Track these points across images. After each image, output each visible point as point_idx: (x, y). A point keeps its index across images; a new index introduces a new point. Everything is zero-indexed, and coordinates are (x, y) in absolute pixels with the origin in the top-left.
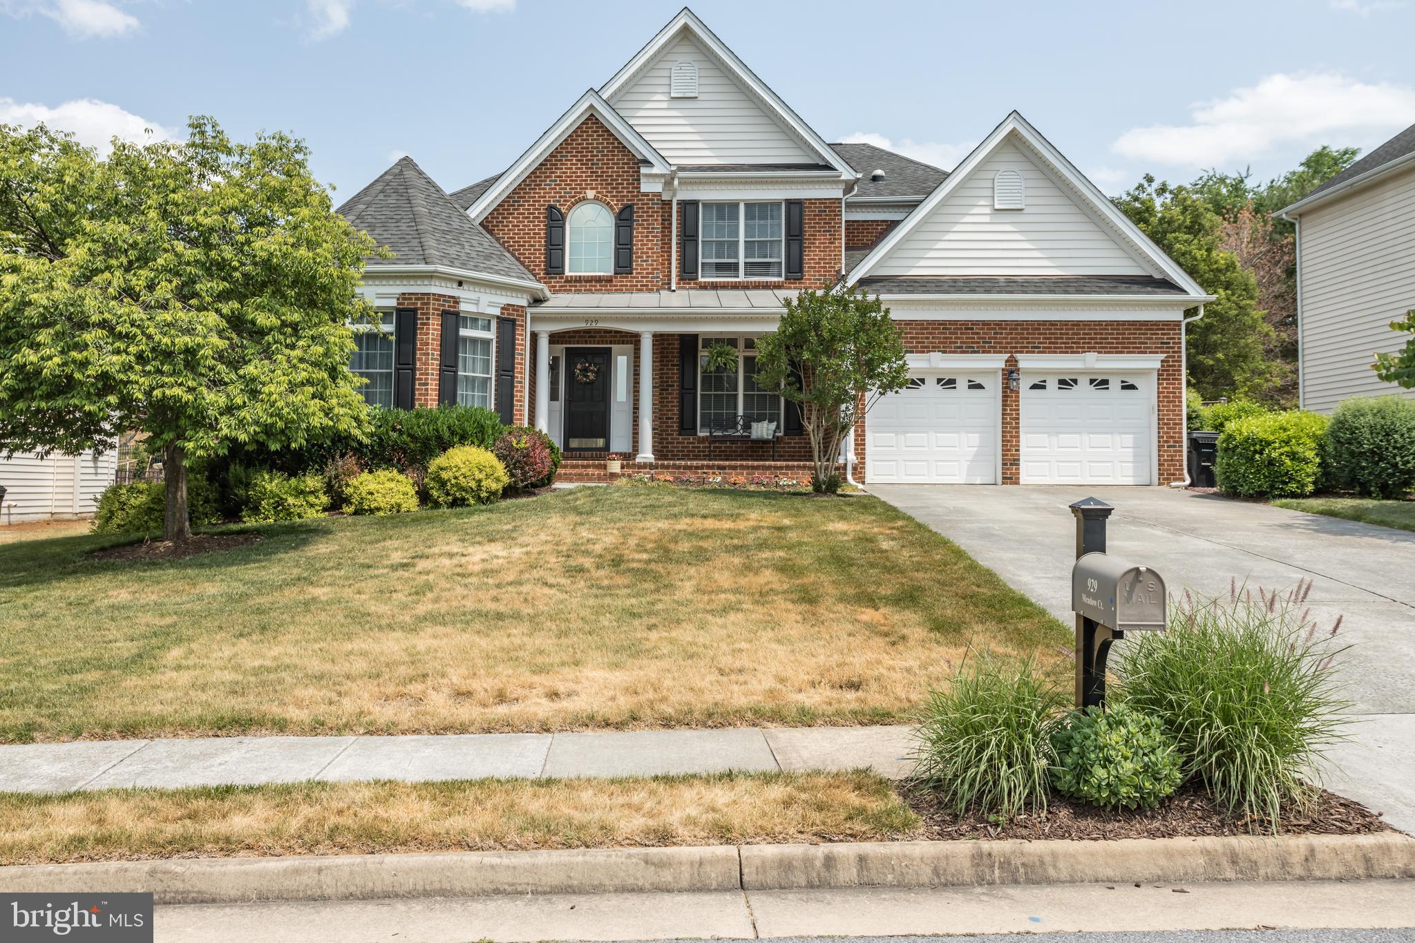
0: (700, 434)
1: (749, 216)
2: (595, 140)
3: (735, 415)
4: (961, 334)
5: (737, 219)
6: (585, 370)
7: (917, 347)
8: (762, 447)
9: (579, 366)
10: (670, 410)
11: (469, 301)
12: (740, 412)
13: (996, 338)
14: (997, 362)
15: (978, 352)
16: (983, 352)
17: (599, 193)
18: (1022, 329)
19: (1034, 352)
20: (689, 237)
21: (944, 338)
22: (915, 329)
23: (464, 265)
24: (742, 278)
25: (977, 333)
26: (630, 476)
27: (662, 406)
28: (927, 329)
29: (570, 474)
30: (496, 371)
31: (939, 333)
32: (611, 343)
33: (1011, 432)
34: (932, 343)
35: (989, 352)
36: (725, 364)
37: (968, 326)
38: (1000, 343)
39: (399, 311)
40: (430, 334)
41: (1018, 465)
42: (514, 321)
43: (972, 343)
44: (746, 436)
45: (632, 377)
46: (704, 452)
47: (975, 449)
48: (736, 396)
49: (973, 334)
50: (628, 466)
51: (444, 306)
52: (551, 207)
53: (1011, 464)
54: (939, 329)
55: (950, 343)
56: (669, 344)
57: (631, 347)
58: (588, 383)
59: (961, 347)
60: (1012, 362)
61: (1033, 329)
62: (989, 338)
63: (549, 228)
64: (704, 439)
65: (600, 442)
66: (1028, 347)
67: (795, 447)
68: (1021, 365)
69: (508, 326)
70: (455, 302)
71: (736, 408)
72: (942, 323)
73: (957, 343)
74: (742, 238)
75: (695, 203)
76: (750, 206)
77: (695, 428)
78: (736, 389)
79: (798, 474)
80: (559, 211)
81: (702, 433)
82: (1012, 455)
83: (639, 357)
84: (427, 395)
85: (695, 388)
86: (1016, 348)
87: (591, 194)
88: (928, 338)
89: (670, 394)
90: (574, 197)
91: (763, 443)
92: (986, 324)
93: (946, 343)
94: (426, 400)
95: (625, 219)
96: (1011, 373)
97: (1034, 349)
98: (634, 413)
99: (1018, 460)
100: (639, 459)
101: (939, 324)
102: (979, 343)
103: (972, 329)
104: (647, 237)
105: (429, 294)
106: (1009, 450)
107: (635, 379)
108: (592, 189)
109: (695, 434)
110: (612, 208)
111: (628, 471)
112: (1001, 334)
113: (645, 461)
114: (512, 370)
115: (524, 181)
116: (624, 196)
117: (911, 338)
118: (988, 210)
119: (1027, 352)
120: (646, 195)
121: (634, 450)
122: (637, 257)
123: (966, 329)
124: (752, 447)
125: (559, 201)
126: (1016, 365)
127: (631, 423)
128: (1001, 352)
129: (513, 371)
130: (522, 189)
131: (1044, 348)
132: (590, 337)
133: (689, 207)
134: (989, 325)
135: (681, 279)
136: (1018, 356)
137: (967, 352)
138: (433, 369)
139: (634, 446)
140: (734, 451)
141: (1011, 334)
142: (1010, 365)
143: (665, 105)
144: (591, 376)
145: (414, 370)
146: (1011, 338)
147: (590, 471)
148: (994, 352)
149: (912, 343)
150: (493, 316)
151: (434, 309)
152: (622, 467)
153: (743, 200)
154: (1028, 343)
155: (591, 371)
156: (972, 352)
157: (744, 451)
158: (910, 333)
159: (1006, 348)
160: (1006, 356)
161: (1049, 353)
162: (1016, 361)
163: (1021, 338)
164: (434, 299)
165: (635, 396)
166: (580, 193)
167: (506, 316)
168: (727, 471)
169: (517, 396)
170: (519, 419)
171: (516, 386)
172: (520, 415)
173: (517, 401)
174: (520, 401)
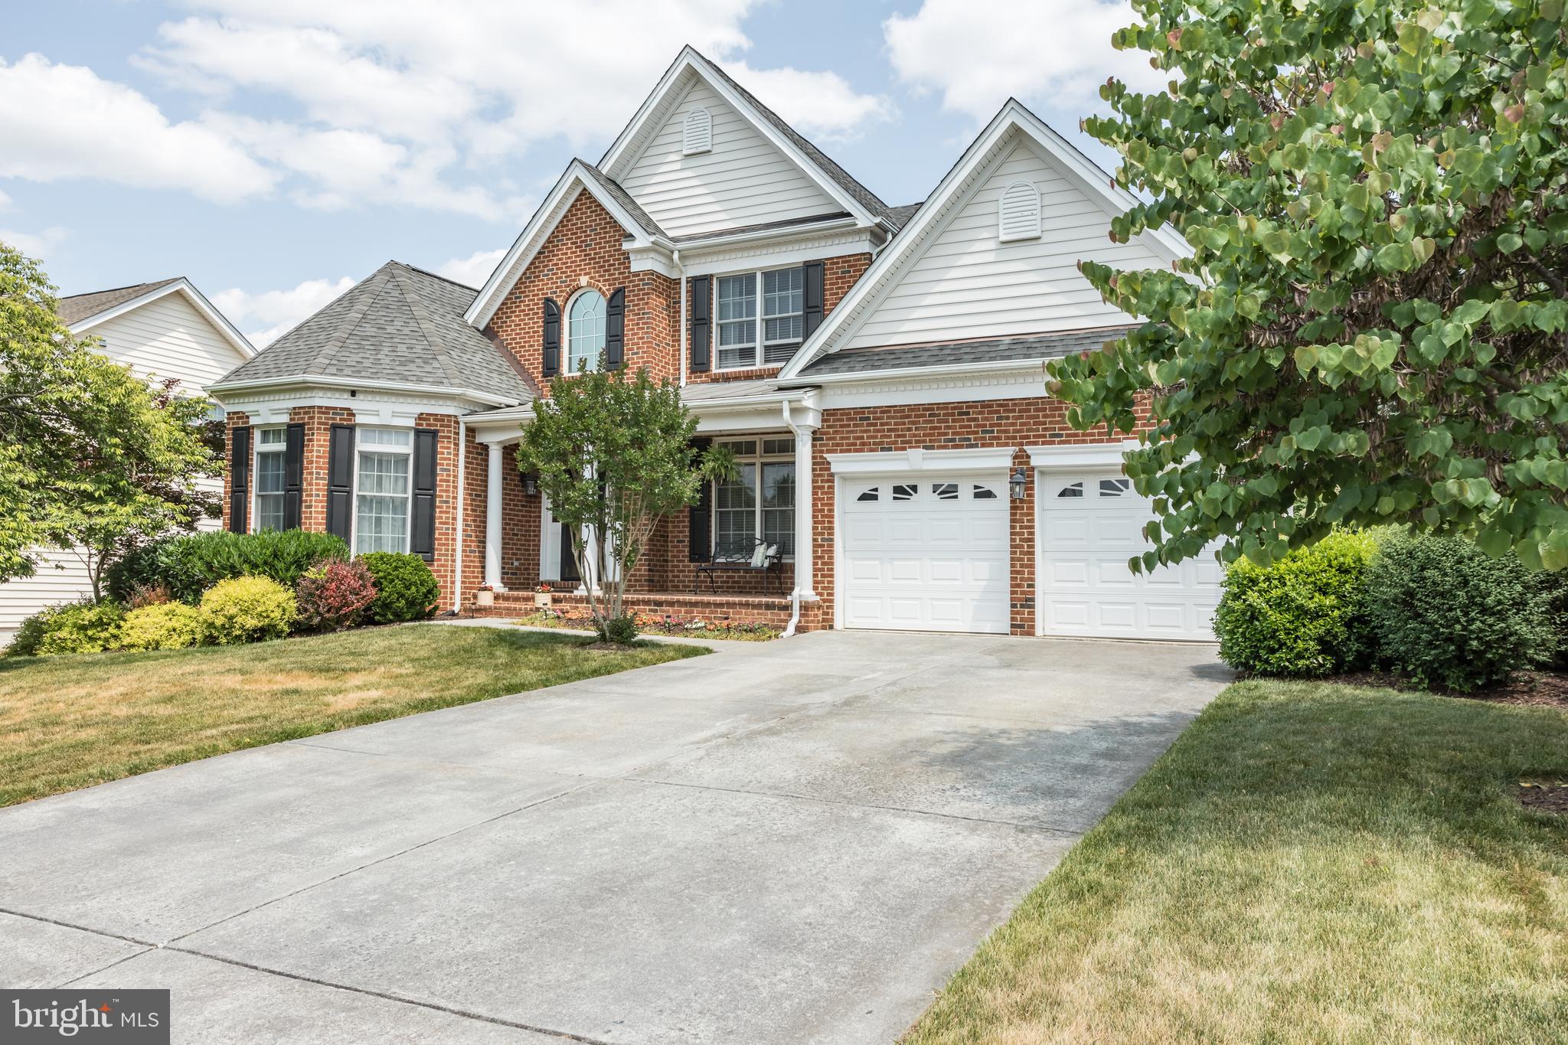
1: (768, 288)
2: (588, 218)
3: (754, 537)
4: (954, 421)
5: (754, 293)
7: (895, 442)
8: (779, 578)
10: (681, 532)
11: (366, 413)
12: (758, 533)
13: (1000, 425)
14: (1000, 458)
15: (976, 446)
16: (983, 446)
17: (591, 278)
18: (1037, 410)
19: (1053, 443)
20: (700, 322)
21: (932, 428)
22: (893, 418)
23: (357, 373)
24: (759, 364)
25: (975, 419)
27: (673, 527)
28: (909, 417)
29: (500, 608)
30: (413, 490)
31: (925, 422)
33: (1022, 559)
34: (915, 436)
35: (991, 445)
37: (962, 410)
38: (1006, 431)
39: (290, 426)
40: (317, 449)
41: (1033, 607)
42: (434, 433)
43: (968, 433)
44: (744, 564)
46: (717, 583)
47: (984, 583)
48: (754, 514)
49: (969, 420)
51: (334, 419)
52: (548, 300)
53: (1022, 606)
54: (925, 416)
55: (939, 434)
59: (953, 440)
60: (1021, 458)
61: (1051, 409)
62: (991, 425)
63: (547, 323)
66: (1044, 436)
68: (1034, 462)
69: (426, 440)
70: (348, 415)
71: (754, 528)
72: (929, 408)
73: (946, 434)
74: (759, 317)
75: (707, 279)
76: (768, 275)
77: (709, 553)
78: (754, 504)
79: (740, 613)
80: (555, 303)
82: (1023, 593)
84: (311, 518)
85: (709, 503)
86: (1028, 437)
87: (584, 280)
88: (909, 429)
90: (569, 285)
92: (986, 405)
93: (933, 435)
94: (310, 524)
95: (616, 307)
96: (1023, 475)
97: (1053, 438)
99: (1033, 600)
101: (924, 410)
102: (976, 433)
103: (968, 413)
104: (638, 324)
105: (314, 407)
106: (1018, 586)
108: (585, 274)
109: (709, 561)
110: (603, 293)
112: (1008, 418)
114: (433, 487)
115: (524, 274)
116: (615, 279)
117: (889, 430)
118: (992, 245)
119: (1044, 443)
120: (636, 274)
122: (629, 350)
123: (960, 414)
125: (555, 292)
126: (1028, 463)
128: (1007, 445)
129: (435, 491)
130: (523, 283)
131: (1068, 435)
133: (700, 284)
134: (991, 406)
135: (692, 372)
136: (1029, 449)
137: (962, 447)
138: (318, 490)
140: (749, 583)
141: (1021, 417)
142: (1020, 463)
143: (678, 166)
145: (300, 490)
146: (1022, 424)
148: (998, 445)
149: (890, 437)
150: (410, 428)
151: (319, 423)
153: (760, 269)
154: (1045, 429)
156: (968, 446)
158: (887, 424)
159: (1015, 438)
160: (1011, 450)
161: (1076, 442)
162: (1028, 457)
163: (1035, 424)
164: (319, 413)
166: (574, 280)
167: (425, 427)
168: (664, 608)
169: (441, 518)
170: (444, 545)
171: (439, 507)
172: (447, 539)
173: (441, 523)
174: (447, 523)
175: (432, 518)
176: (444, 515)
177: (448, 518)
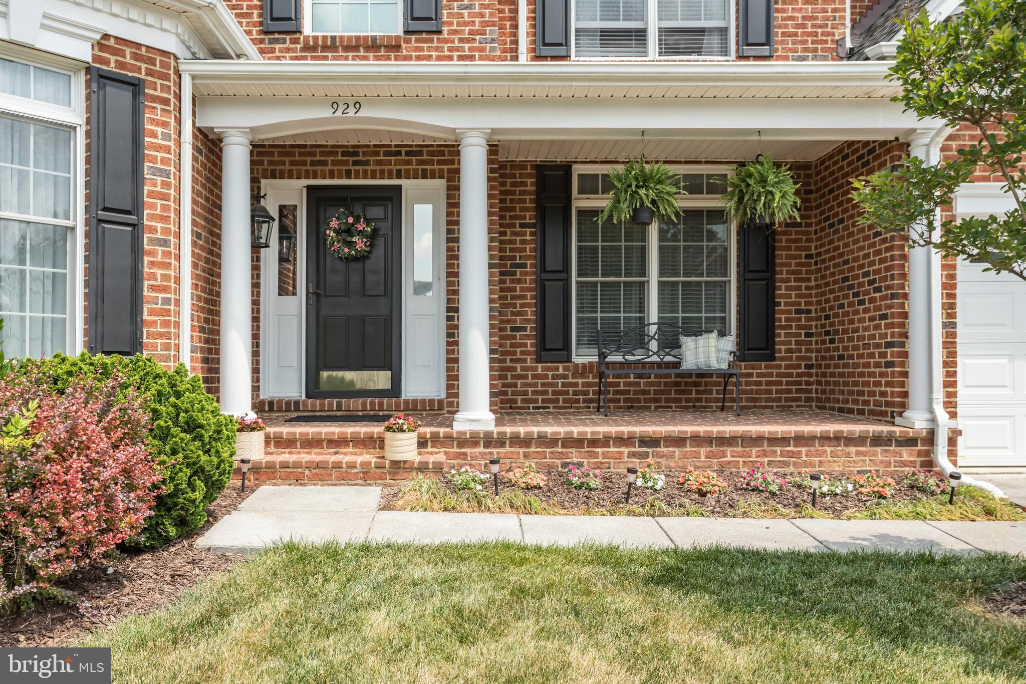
0: (578, 359)
3: (642, 322)
6: (348, 231)
8: (697, 384)
9: (334, 223)
10: (519, 314)
12: (653, 314)
24: (653, 56)
26: (438, 468)
27: (503, 306)
29: (297, 465)
30: (87, 209)
32: (399, 176)
36: (653, 202)
42: (135, 87)
44: (668, 365)
45: (444, 246)
46: (585, 393)
48: (642, 287)
50: (436, 440)
56: (514, 184)
57: (439, 185)
58: (356, 259)
64: (585, 370)
65: (381, 379)
67: (759, 383)
69: (119, 97)
71: (642, 307)
77: (567, 347)
78: (643, 272)
81: (583, 357)
83: (457, 205)
85: (567, 268)
89: (519, 281)
91: (702, 376)
98: (449, 318)
100: (462, 424)
107: (449, 249)
109: (569, 360)
111: (435, 456)
113: (476, 427)
114: (136, 207)
121: (449, 395)
124: (677, 384)
127: (443, 339)
129: (140, 216)
132: (355, 163)
135: (538, 55)
139: (449, 387)
140: (644, 392)
144: (360, 243)
147: (347, 456)
152: (422, 443)
155: (360, 233)
157: (662, 392)
165: (449, 284)
167: (112, 67)
168: (662, 449)
169: (153, 277)
170: (161, 335)
171: (150, 253)
172: (166, 324)
173: (152, 288)
174: (165, 289)
175: (136, 277)
176: (159, 272)
177: (166, 277)
